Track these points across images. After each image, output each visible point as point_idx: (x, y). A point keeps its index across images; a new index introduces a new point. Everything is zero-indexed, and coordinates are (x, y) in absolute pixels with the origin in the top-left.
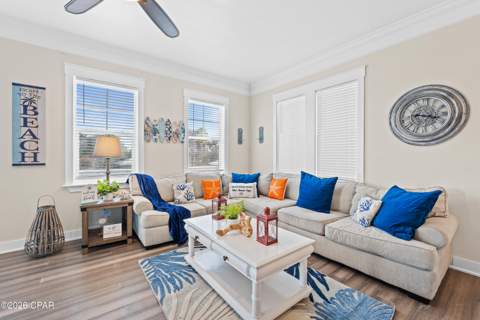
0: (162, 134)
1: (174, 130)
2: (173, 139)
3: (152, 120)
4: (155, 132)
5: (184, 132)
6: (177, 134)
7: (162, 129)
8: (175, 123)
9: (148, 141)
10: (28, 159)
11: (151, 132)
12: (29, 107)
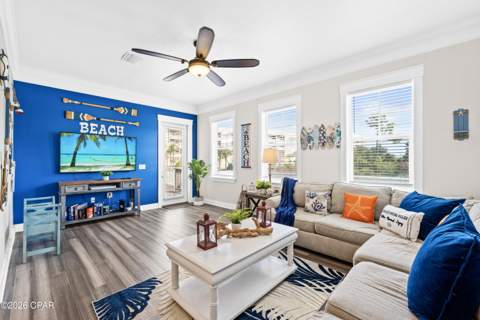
0: (316, 141)
1: (328, 134)
2: (327, 145)
3: (307, 128)
4: (310, 139)
5: (340, 135)
6: (332, 139)
7: (316, 135)
8: (329, 127)
9: (304, 149)
10: (246, 165)
11: (306, 140)
12: (246, 136)
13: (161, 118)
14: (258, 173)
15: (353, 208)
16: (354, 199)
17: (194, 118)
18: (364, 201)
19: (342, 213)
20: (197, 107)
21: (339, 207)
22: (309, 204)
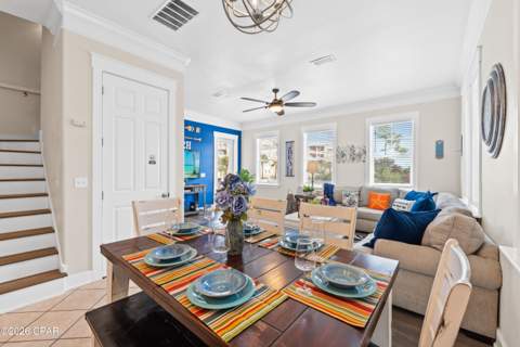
0: (348, 157)
1: (357, 151)
2: (356, 160)
3: (341, 147)
4: (343, 155)
5: (365, 153)
6: (360, 156)
7: (348, 153)
8: (358, 147)
9: (339, 162)
10: (290, 174)
11: (341, 155)
12: (290, 151)
13: (216, 134)
14: (300, 179)
15: (375, 202)
16: (376, 197)
17: (238, 133)
18: (382, 198)
19: (368, 206)
20: (242, 124)
21: (365, 202)
22: (345, 201)
